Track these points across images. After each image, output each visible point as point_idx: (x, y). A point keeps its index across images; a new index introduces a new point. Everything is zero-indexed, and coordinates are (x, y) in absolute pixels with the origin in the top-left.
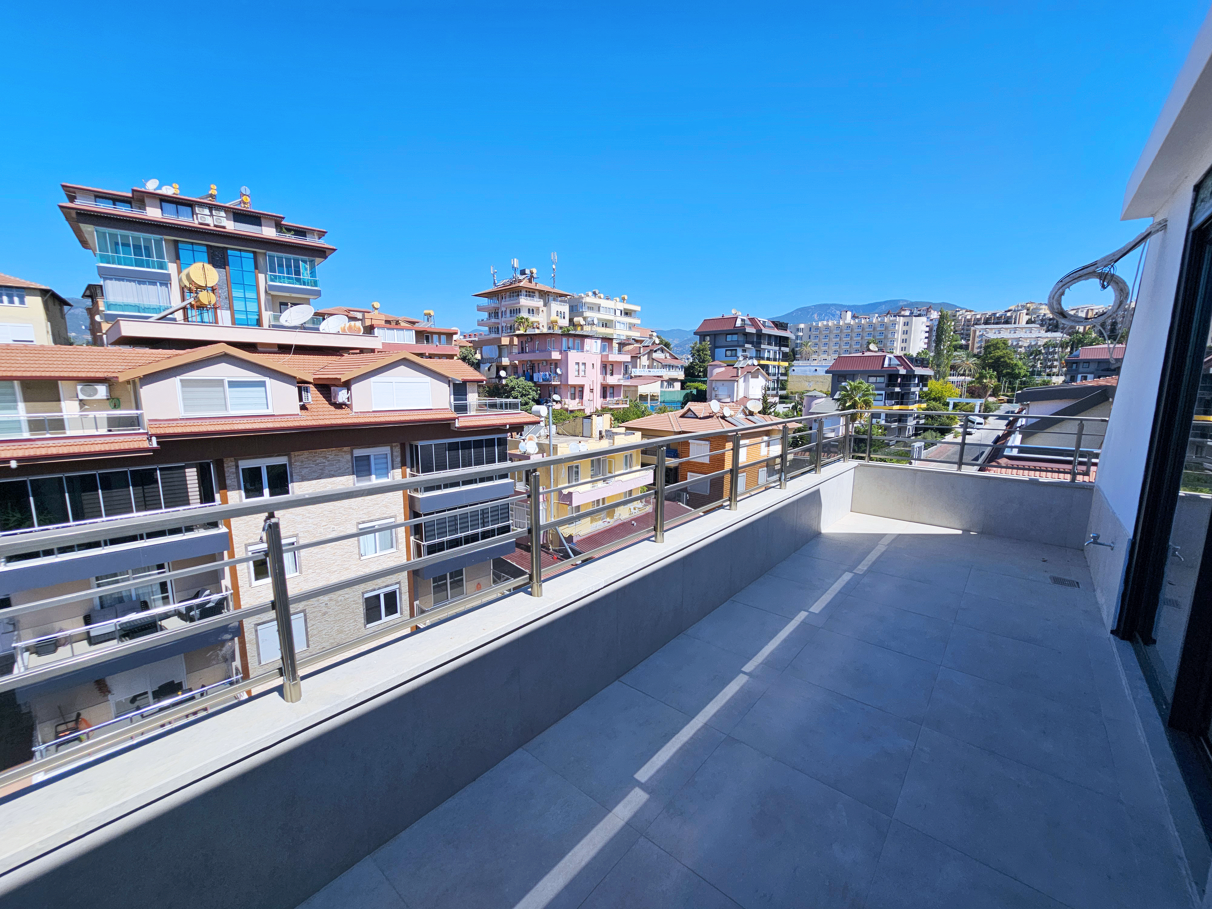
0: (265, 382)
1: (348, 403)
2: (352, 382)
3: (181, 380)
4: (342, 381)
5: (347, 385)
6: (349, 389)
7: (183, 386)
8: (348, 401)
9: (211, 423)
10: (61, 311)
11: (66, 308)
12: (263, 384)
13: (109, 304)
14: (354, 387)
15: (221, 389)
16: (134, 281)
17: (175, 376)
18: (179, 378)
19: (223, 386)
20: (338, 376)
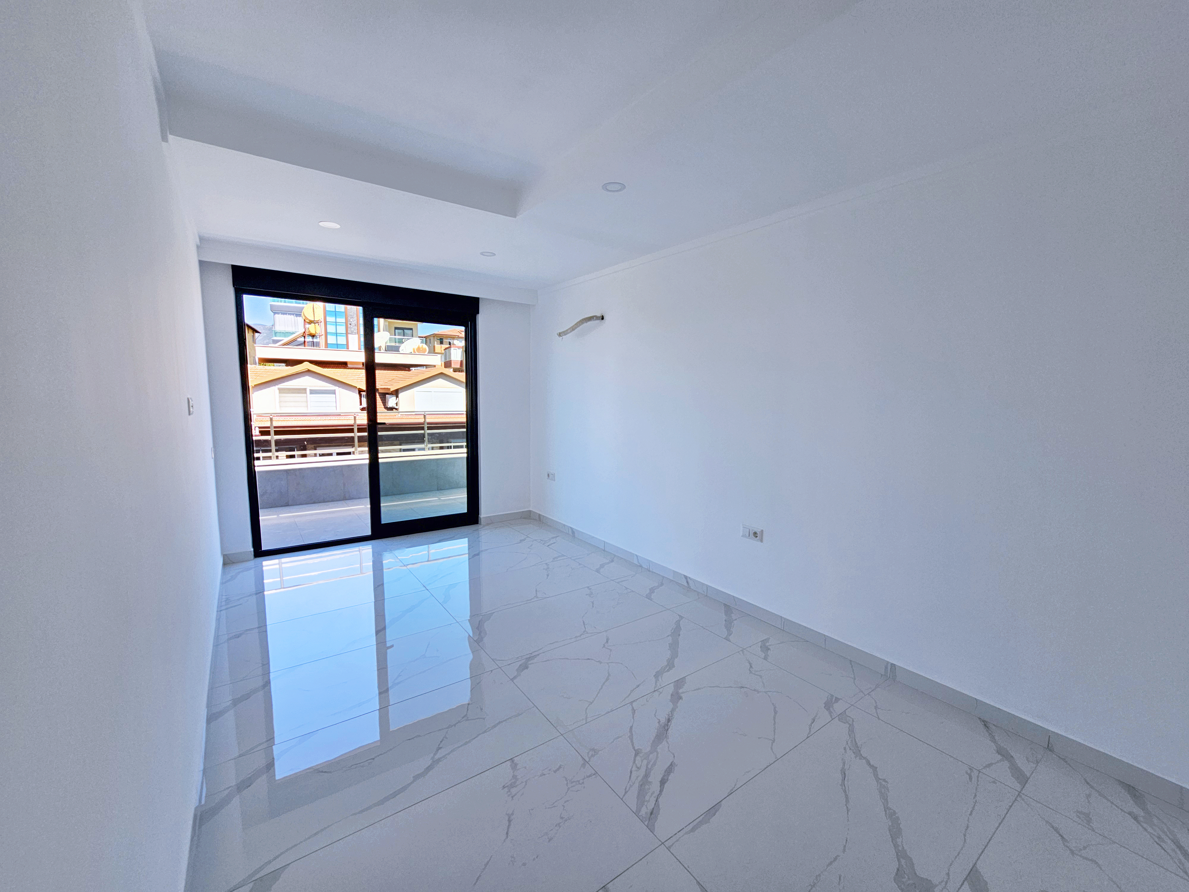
0: (335, 390)
1: (396, 407)
2: (400, 391)
3: (279, 389)
4: (391, 390)
5: (396, 393)
6: (397, 397)
7: (280, 393)
8: (397, 406)
9: (295, 419)
10: (253, 336)
11: (257, 335)
12: (334, 392)
13: (276, 332)
14: (401, 395)
15: (305, 395)
16: (293, 314)
17: (275, 386)
18: (277, 387)
19: (306, 393)
20: (389, 387)
